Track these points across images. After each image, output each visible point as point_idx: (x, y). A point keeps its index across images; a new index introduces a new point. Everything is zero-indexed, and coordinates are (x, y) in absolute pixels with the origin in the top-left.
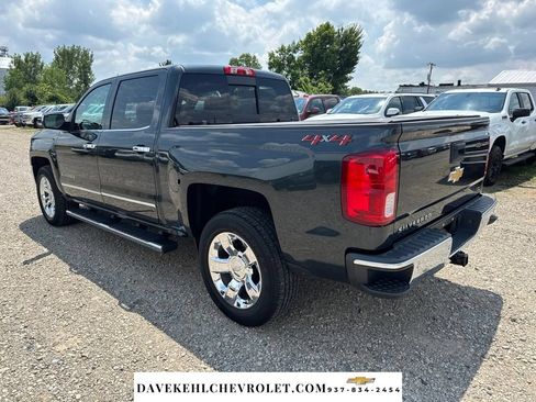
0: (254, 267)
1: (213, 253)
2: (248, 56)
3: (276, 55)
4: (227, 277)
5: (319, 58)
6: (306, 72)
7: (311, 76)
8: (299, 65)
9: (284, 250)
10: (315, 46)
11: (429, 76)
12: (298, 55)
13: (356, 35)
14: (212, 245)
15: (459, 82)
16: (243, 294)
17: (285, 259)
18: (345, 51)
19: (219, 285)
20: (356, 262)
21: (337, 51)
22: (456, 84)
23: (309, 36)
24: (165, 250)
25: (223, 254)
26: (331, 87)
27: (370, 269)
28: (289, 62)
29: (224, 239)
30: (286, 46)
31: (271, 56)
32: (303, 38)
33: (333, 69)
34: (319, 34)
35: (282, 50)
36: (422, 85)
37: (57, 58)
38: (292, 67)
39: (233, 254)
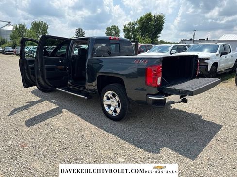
0: (118, 102)
1: (105, 98)
2: (114, 26)
3: (127, 26)
4: (109, 106)
5: (146, 28)
6: (140, 34)
7: (142, 35)
8: (137, 31)
9: (128, 96)
10: (144, 22)
11: (194, 36)
12: (136, 26)
13: (162, 18)
14: (105, 96)
15: (207, 38)
16: (115, 111)
17: (129, 99)
18: (157, 25)
19: (107, 108)
20: (149, 98)
21: (154, 25)
22: (206, 39)
23: (142, 18)
24: (88, 99)
25: (108, 99)
26: (150, 40)
27: (153, 99)
28: (133, 29)
29: (109, 93)
30: (131, 22)
31: (125, 26)
32: (139, 19)
33: (152, 33)
34: (146, 17)
35: (130, 24)
36: (191, 39)
37: (33, 27)
38: (134, 32)
39: (112, 98)
